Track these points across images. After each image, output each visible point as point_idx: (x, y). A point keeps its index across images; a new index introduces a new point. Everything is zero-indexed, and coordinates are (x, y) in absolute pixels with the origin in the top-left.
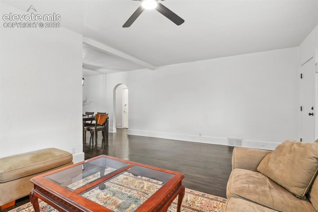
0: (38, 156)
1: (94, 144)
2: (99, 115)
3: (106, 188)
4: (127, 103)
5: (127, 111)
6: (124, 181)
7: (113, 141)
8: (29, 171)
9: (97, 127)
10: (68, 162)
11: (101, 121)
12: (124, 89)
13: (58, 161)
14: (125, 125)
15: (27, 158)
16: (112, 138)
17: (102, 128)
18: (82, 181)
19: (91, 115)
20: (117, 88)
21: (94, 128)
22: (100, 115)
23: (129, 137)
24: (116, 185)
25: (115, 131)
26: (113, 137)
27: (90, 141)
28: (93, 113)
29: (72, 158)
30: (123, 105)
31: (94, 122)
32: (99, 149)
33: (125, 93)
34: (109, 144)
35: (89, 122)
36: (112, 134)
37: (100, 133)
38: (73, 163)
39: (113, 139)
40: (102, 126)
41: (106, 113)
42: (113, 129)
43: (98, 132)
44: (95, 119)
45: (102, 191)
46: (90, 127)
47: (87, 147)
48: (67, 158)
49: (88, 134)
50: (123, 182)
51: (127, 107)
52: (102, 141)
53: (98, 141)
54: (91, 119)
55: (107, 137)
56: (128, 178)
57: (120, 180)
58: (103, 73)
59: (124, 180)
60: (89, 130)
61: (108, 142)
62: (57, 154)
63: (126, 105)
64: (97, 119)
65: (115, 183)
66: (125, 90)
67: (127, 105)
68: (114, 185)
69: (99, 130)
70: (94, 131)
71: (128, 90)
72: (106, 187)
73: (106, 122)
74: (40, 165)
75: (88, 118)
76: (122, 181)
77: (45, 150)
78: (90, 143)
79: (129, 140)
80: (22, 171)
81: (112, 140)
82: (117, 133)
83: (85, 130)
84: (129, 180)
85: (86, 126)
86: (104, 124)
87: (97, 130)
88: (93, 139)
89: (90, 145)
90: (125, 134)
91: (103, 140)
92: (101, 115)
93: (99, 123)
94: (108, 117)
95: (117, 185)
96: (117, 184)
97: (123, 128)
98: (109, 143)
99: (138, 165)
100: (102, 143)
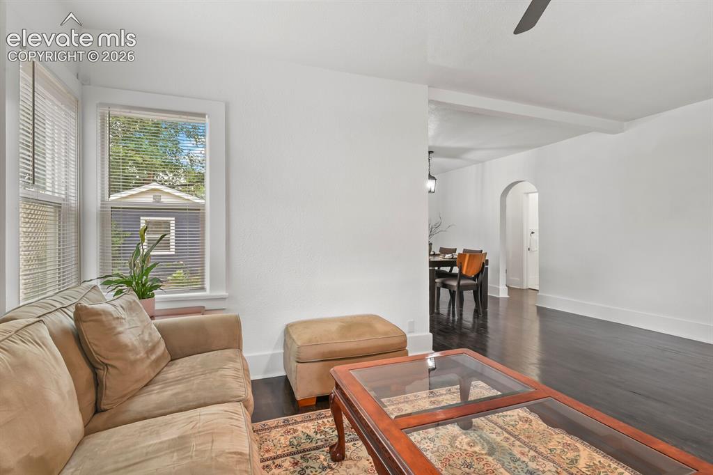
0: (351, 325)
1: (456, 318)
2: (465, 255)
3: (473, 428)
4: (536, 228)
5: (536, 248)
6: (520, 425)
7: (500, 317)
8: (335, 352)
9: (462, 282)
10: (398, 348)
11: (470, 269)
12: (528, 193)
13: (381, 342)
14: (532, 281)
15: (334, 327)
16: (498, 311)
17: (472, 285)
18: (425, 394)
19: (449, 255)
20: (510, 192)
21: (454, 283)
22: (468, 255)
23: (541, 311)
24: (499, 430)
25: (503, 293)
26: (501, 309)
27: (449, 311)
28: (455, 250)
29: (406, 341)
30: (527, 233)
31: (456, 270)
32: (464, 330)
33: (530, 202)
34: (490, 323)
35: (447, 269)
36: (497, 300)
37: (468, 296)
38: (406, 354)
39: (500, 313)
40: (474, 279)
41: (481, 251)
42: (499, 289)
43: (464, 292)
44: (457, 263)
45: (464, 431)
46: (446, 280)
47: (440, 323)
48: (395, 341)
49: (445, 295)
50: (518, 426)
51: (536, 237)
52: (474, 315)
53: (464, 313)
54: (451, 263)
55: (485, 307)
56: (531, 421)
57: (508, 418)
58: (476, 162)
59: (521, 423)
60: (445, 286)
61: (487, 319)
62: (380, 327)
63: (533, 233)
64: (461, 263)
65: (496, 424)
66: (530, 195)
67: (537, 233)
68: (493, 427)
69: (467, 287)
70: (456, 289)
71: (537, 194)
72: (474, 426)
73: (482, 271)
74: (351, 343)
75: (443, 260)
76: (513, 423)
77: (363, 316)
78: (449, 314)
79: (540, 321)
80: (326, 349)
81: (496, 315)
82: (508, 299)
83: (438, 285)
84: (534, 425)
85: (439, 277)
86: (477, 276)
87: (461, 289)
88: (454, 305)
89: (448, 318)
90: (531, 304)
91: (476, 312)
92: (470, 256)
93: (466, 272)
94: (487, 260)
95: (501, 430)
96: (501, 428)
97: (525, 288)
98: (488, 321)
99: (557, 397)
100: (474, 318)
